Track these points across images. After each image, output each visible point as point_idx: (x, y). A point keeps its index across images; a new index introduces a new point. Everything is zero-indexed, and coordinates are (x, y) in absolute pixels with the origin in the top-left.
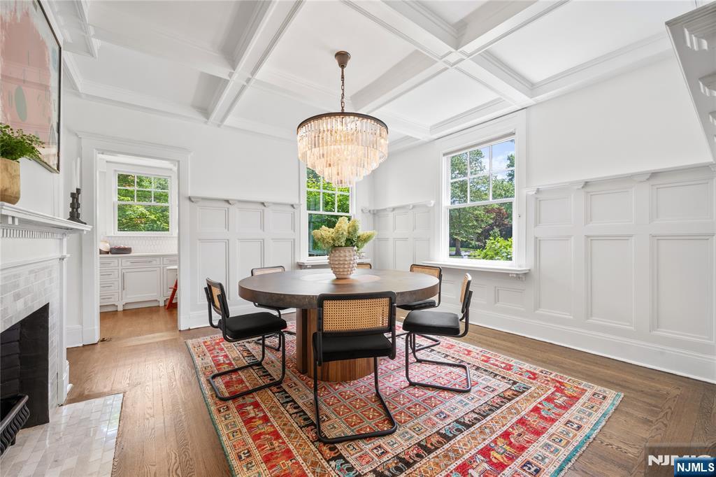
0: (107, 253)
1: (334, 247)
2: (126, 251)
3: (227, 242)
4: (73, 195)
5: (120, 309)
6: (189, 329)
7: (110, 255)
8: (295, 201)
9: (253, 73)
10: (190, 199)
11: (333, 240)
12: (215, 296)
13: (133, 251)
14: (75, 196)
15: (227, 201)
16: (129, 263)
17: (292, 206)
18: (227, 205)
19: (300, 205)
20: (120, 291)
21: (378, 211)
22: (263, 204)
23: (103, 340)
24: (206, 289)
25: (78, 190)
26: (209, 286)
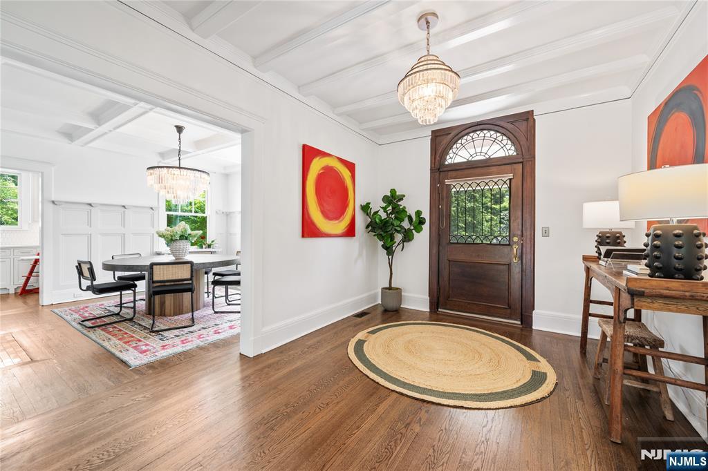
1: (172, 240)
3: (90, 237)
6: (52, 304)
8: (154, 205)
9: (115, 129)
10: (53, 202)
11: (171, 236)
12: (84, 270)
15: (90, 204)
17: (152, 208)
18: (89, 208)
19: (158, 208)
21: (230, 213)
22: (124, 206)
24: (77, 266)
26: (79, 264)
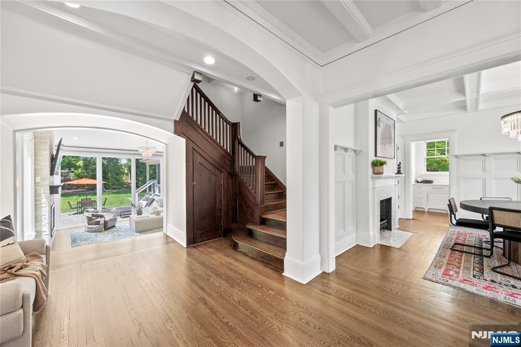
0: (421, 183)
2: (430, 182)
3: (484, 181)
4: (398, 165)
5: (426, 210)
7: (422, 184)
10: (456, 156)
13: (434, 181)
14: (399, 165)
15: (484, 155)
16: (430, 189)
18: (484, 157)
20: (426, 201)
23: (413, 219)
25: (400, 163)
